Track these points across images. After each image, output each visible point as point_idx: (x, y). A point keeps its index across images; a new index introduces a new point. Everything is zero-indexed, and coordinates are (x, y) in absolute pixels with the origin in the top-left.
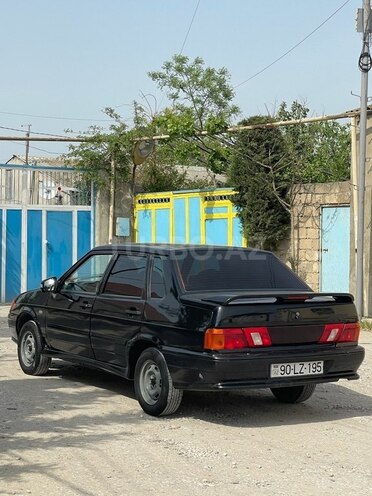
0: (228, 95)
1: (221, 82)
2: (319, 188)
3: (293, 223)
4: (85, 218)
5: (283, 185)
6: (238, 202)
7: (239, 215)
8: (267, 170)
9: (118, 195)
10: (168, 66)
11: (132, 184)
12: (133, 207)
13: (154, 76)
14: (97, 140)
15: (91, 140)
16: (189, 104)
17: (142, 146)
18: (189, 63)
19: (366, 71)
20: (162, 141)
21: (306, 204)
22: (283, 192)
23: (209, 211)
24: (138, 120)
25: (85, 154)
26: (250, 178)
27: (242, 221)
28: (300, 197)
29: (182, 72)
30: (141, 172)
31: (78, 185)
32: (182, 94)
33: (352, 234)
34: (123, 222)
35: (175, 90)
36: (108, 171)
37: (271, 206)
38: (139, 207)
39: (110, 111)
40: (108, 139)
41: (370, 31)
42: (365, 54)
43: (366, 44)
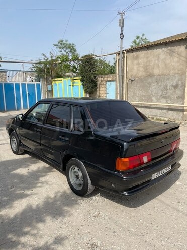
0: (75, 51)
1: (73, 47)
2: (106, 76)
3: (98, 86)
4: (38, 85)
5: (95, 75)
6: (82, 80)
7: (83, 84)
8: (91, 71)
9: (47, 79)
10: (59, 43)
11: (51, 76)
13: (55, 45)
14: (40, 63)
15: (39, 63)
16: (65, 54)
17: (53, 65)
18: (64, 42)
19: (122, 39)
20: (60, 63)
21: (101, 81)
22: (95, 77)
23: (73, 83)
24: (52, 57)
25: (37, 67)
26: (86, 74)
27: (83, 86)
28: (100, 79)
29: (62, 45)
30: (53, 73)
31: (36, 76)
32: (63, 51)
33: (116, 89)
34: (49, 87)
35: (60, 50)
36: (44, 72)
37: (92, 81)
38: (53, 82)
39: (43, 55)
40: (43, 63)
41: (123, 26)
42: (122, 34)
43: (122, 30)
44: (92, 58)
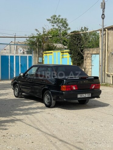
0: (67, 25)
1: (65, 22)
2: (91, 49)
3: (84, 59)
4: (30, 57)
5: (82, 49)
6: (70, 53)
7: (70, 57)
8: (78, 45)
9: (39, 52)
10: (52, 18)
11: (42, 49)
12: (43, 55)
13: (48, 20)
14: (33, 37)
15: (32, 37)
16: (57, 27)
17: (45, 39)
18: (57, 17)
19: (103, 19)
20: (50, 37)
21: (88, 54)
22: (82, 51)
23: (63, 55)
24: (44, 32)
25: (30, 41)
26: (73, 47)
27: (71, 58)
28: (86, 52)
29: (55, 19)
30: (45, 45)
31: (28, 49)
32: (55, 25)
33: (100, 61)
34: (40, 59)
35: (53, 24)
36: (36, 45)
37: (79, 54)
38: (44, 55)
39: (37, 30)
40: (36, 37)
41: (104, 8)
42: (103, 14)
43: (103, 12)
44: (78, 34)
